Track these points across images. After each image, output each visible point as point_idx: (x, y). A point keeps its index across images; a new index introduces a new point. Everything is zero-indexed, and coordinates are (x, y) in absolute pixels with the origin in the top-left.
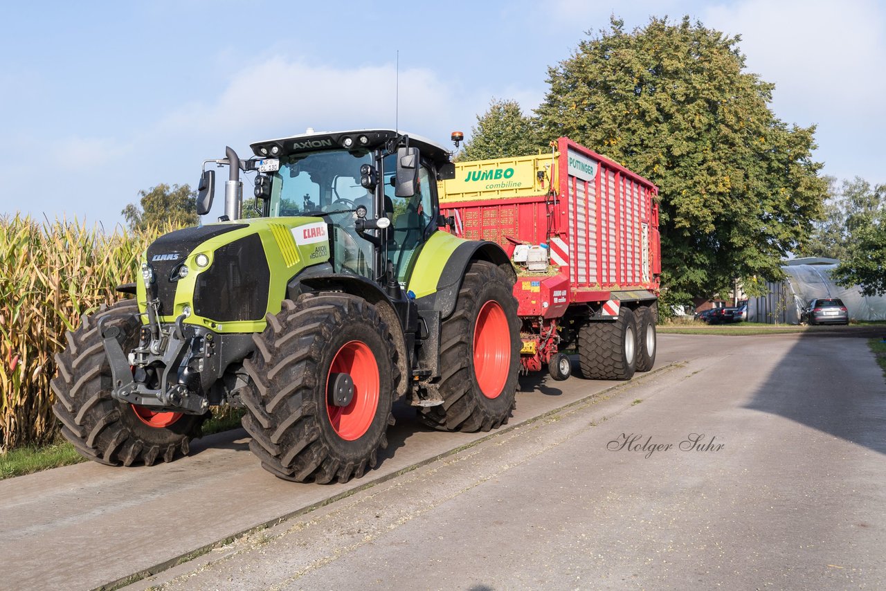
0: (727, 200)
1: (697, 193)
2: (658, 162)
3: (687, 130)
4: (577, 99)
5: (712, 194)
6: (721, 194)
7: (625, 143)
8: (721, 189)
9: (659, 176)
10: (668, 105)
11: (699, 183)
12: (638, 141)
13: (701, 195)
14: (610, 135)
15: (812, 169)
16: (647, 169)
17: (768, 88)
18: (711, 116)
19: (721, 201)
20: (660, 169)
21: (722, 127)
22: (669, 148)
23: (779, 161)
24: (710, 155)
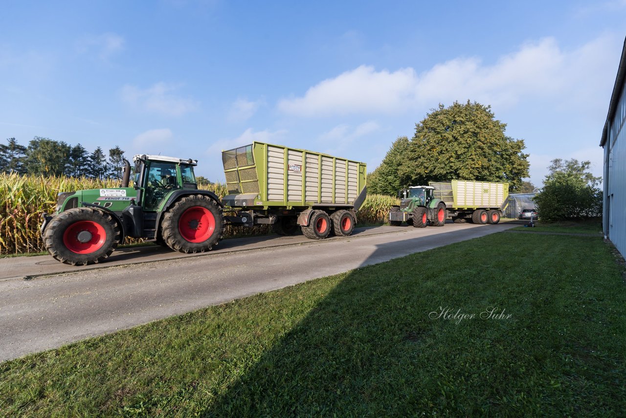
0: (480, 170)
1: (467, 168)
2: (452, 156)
3: (464, 144)
4: (424, 134)
5: (473, 168)
6: (478, 168)
7: (440, 150)
8: (477, 166)
9: (452, 162)
10: (457, 135)
11: (468, 164)
12: (445, 149)
13: (469, 169)
14: (433, 147)
15: (524, 157)
16: (447, 159)
17: (504, 126)
18: (475, 138)
19: (478, 170)
20: (452, 159)
21: (479, 142)
22: (456, 151)
23: (507, 155)
24: (474, 153)
